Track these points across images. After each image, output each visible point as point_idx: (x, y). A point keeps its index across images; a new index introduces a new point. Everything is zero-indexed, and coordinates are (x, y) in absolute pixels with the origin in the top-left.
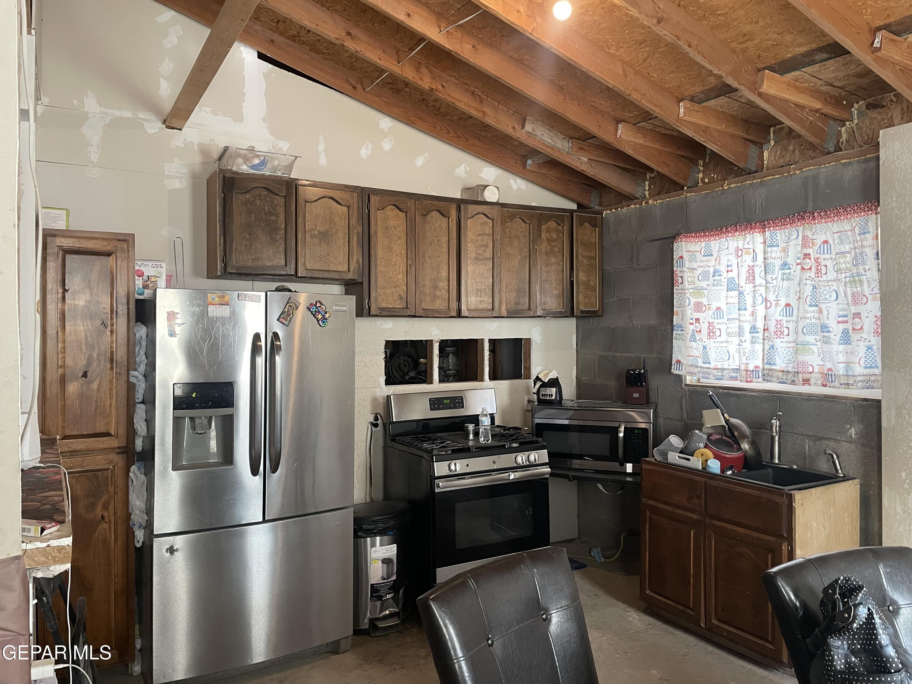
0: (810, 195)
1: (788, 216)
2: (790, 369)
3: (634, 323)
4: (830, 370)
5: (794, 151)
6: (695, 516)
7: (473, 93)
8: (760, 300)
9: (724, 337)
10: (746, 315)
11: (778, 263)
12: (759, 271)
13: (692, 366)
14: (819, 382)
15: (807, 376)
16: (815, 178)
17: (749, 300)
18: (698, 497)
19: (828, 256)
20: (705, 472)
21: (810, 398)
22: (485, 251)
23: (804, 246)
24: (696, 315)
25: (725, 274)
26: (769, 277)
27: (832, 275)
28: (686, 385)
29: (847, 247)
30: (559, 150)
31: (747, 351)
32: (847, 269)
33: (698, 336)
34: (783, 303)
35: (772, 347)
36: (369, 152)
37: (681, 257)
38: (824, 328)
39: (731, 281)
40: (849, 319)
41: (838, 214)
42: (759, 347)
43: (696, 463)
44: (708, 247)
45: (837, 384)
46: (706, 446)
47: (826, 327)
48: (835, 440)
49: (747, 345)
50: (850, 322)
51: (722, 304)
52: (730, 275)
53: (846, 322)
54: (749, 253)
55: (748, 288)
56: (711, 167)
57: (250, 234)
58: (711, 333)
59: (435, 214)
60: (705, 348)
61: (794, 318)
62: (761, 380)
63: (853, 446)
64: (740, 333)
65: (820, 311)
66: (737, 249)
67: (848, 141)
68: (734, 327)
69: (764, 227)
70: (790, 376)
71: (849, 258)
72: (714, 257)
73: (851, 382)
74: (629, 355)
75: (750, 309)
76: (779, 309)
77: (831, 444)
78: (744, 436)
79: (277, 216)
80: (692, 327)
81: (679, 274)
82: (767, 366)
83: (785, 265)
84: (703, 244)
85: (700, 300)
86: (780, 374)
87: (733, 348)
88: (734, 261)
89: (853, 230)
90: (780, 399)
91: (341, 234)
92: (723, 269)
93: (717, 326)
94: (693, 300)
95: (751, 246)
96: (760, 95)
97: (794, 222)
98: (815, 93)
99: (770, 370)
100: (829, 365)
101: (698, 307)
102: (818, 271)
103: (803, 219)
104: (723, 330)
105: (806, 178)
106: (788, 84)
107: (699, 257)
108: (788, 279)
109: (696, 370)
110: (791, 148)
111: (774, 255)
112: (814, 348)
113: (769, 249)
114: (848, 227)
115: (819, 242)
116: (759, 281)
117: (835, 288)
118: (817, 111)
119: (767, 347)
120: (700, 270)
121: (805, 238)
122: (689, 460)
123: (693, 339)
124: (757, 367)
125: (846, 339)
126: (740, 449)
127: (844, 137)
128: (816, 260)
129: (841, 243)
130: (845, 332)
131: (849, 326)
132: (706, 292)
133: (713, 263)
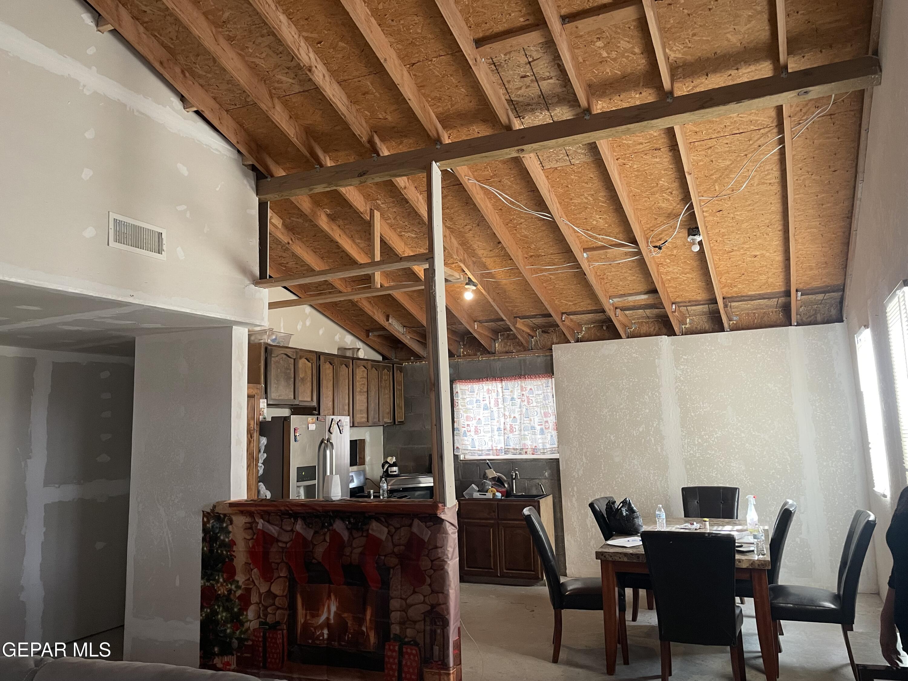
0: (523, 367)
1: (513, 376)
2: (517, 448)
3: (426, 427)
4: (536, 447)
5: (510, 346)
6: (492, 522)
7: (370, 302)
8: (501, 415)
9: (482, 434)
10: (495, 422)
11: (509, 398)
12: (500, 401)
13: (465, 450)
14: (531, 453)
15: (526, 450)
16: (524, 360)
17: (496, 415)
18: (494, 512)
19: (532, 396)
20: (494, 499)
21: (526, 460)
22: (364, 387)
23: (522, 390)
24: (466, 423)
25: (482, 402)
26: (505, 404)
27: (535, 404)
28: (461, 460)
29: (540, 392)
30: (399, 332)
31: (496, 440)
32: (540, 401)
33: (468, 434)
34: (512, 416)
35: (508, 437)
36: (301, 327)
37: (457, 392)
38: (533, 428)
39: (486, 405)
40: (543, 423)
41: (536, 377)
42: (502, 438)
43: (489, 495)
44: (472, 387)
45: (539, 453)
46: (492, 487)
47: (534, 427)
48: (539, 479)
49: (496, 437)
50: (544, 424)
51: (481, 417)
52: (485, 402)
53: (542, 425)
54: (494, 392)
55: (495, 409)
56: (467, 346)
57: (277, 381)
58: (477, 432)
59: (344, 366)
60: (473, 439)
61: (518, 423)
62: (503, 454)
63: (547, 481)
64: (492, 431)
65: (531, 420)
66: (488, 390)
67: (535, 345)
68: (488, 428)
69: (502, 380)
70: (518, 451)
71: (541, 397)
72: (476, 393)
73: (545, 451)
74: (423, 446)
75: (496, 419)
76: (511, 419)
77: (537, 481)
78: (505, 481)
79: (291, 370)
80: (464, 429)
81: (457, 401)
82: (506, 447)
83: (513, 399)
84: (470, 386)
85: (469, 415)
86: (513, 450)
87: (487, 439)
88: (487, 396)
89: (542, 385)
90: (512, 462)
91: (309, 379)
92: (481, 399)
93: (479, 428)
94: (465, 415)
95: (496, 389)
96: (515, 328)
97: (516, 379)
98: (528, 326)
99: (508, 449)
100: (535, 445)
101: (468, 418)
102: (528, 402)
103: (520, 378)
104: (482, 431)
105: (521, 360)
106: (523, 323)
107: (467, 393)
108: (514, 405)
109: (467, 452)
110: (509, 344)
111: (507, 394)
112: (528, 437)
113: (505, 391)
114: (540, 383)
115: (528, 389)
116: (501, 406)
117: (536, 409)
118: (528, 333)
119: (506, 438)
120: (468, 399)
121: (522, 387)
122: (485, 495)
123: (465, 435)
124: (501, 447)
125: (542, 432)
126: (505, 487)
127: (533, 343)
128: (528, 397)
129: (538, 390)
130: (542, 430)
131: (543, 426)
132: (472, 411)
133: (475, 396)
